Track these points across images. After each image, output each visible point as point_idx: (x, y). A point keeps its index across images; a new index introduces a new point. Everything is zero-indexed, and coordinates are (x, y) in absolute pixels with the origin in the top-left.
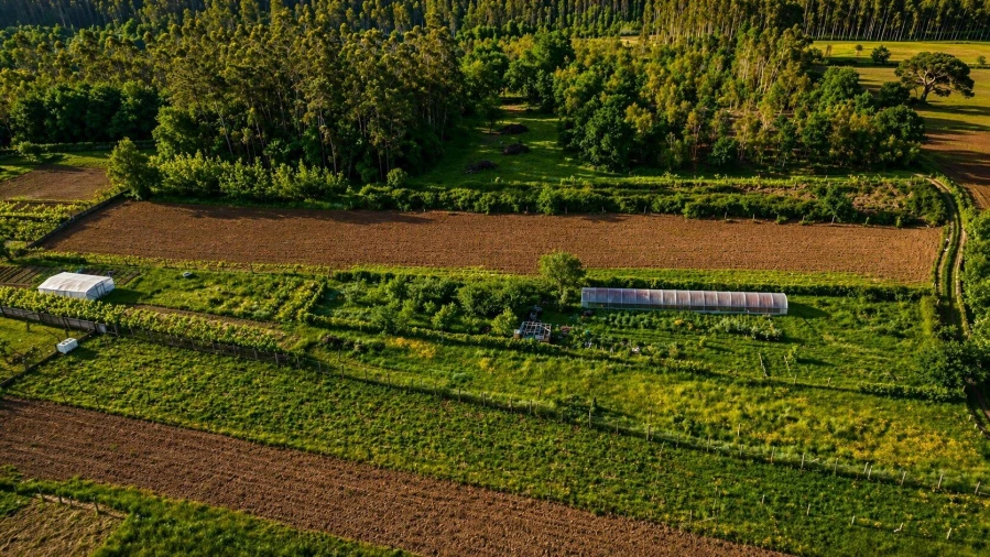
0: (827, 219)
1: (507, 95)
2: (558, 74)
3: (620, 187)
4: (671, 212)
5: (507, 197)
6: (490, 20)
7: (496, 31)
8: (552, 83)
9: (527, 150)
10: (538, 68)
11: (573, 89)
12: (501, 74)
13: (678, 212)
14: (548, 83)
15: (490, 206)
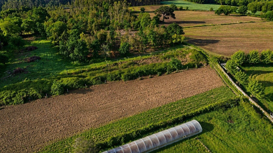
0: (175, 70)
1: (25, 34)
2: (45, 24)
3: (89, 71)
4: (116, 80)
5: (33, 92)
6: (14, 6)
7: (17, 10)
8: (43, 27)
9: (39, 58)
10: (36, 22)
11: (54, 29)
12: (19, 25)
13: (119, 79)
14: (42, 27)
15: (24, 98)
